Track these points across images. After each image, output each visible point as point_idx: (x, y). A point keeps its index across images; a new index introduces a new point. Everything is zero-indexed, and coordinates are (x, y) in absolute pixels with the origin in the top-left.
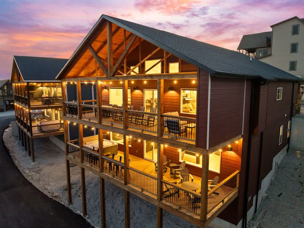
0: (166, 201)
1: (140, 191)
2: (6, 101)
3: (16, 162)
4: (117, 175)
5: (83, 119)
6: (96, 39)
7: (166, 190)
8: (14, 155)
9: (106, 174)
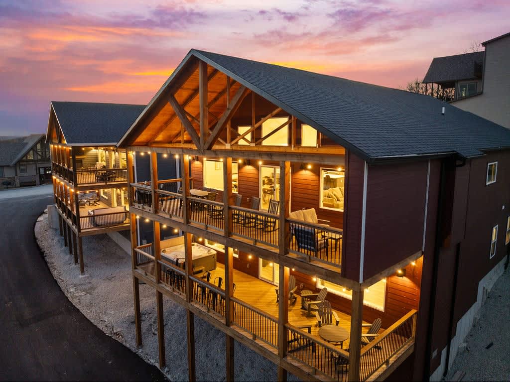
0: (293, 359)
1: (251, 337)
2: (39, 168)
3: (55, 273)
4: (214, 309)
5: (161, 214)
6: (182, 86)
7: (293, 339)
8: (53, 260)
9: (197, 306)
